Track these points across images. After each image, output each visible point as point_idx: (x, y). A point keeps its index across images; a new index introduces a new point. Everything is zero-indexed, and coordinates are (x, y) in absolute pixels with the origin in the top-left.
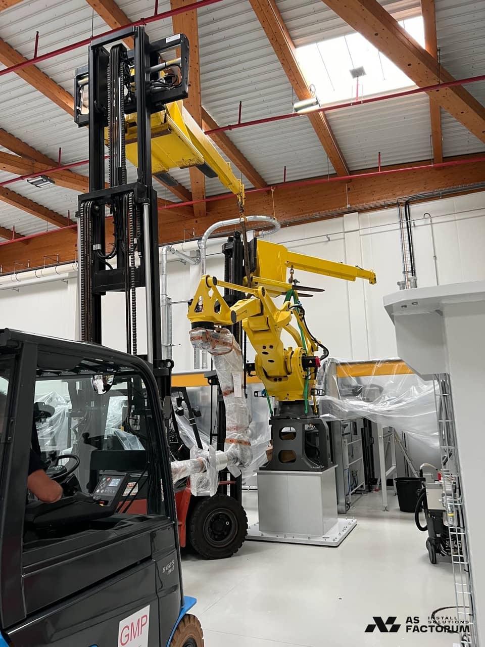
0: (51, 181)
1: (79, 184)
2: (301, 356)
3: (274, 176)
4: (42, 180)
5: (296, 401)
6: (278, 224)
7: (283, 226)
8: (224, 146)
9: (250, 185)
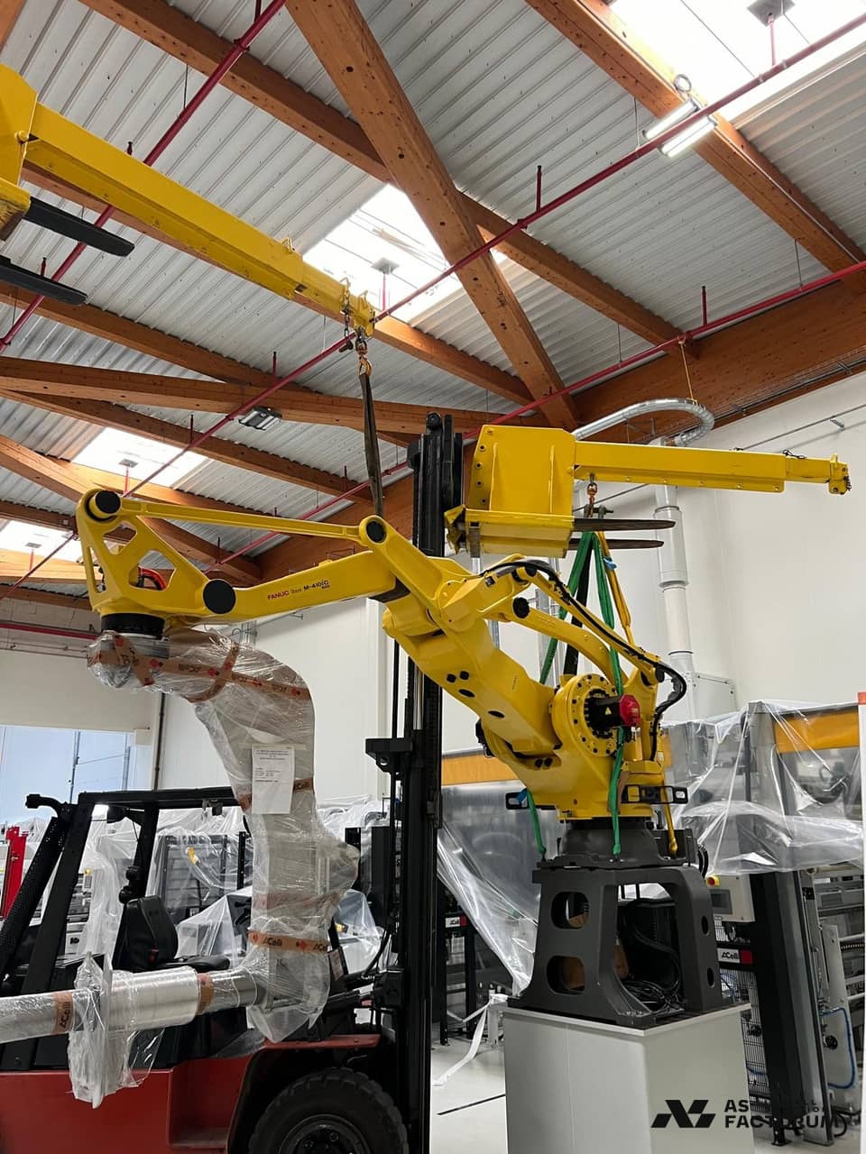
0: (275, 415)
1: (327, 411)
2: (585, 695)
3: (685, 312)
4: (259, 415)
5: (596, 819)
6: (709, 419)
7: (720, 422)
8: (553, 273)
9: (642, 345)
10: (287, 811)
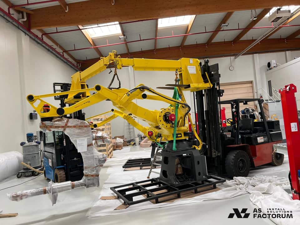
2: (163, 114)
10: (86, 151)
